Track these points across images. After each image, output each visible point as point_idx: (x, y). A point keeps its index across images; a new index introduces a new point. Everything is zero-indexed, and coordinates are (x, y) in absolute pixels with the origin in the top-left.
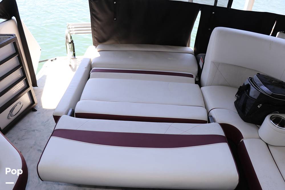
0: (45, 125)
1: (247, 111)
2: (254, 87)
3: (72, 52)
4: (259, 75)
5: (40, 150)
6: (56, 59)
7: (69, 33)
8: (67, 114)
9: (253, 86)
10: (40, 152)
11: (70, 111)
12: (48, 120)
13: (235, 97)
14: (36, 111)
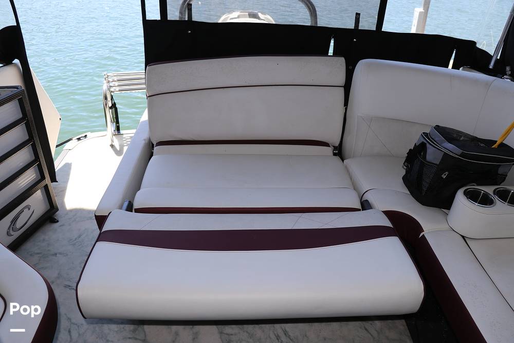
0: (74, 245)
1: (425, 185)
2: (432, 145)
3: (114, 123)
4: (438, 128)
5: (70, 286)
6: (86, 136)
7: (109, 89)
8: (121, 208)
9: (430, 144)
10: (68, 289)
11: (126, 204)
12: (79, 237)
13: (403, 168)
14: (58, 221)
